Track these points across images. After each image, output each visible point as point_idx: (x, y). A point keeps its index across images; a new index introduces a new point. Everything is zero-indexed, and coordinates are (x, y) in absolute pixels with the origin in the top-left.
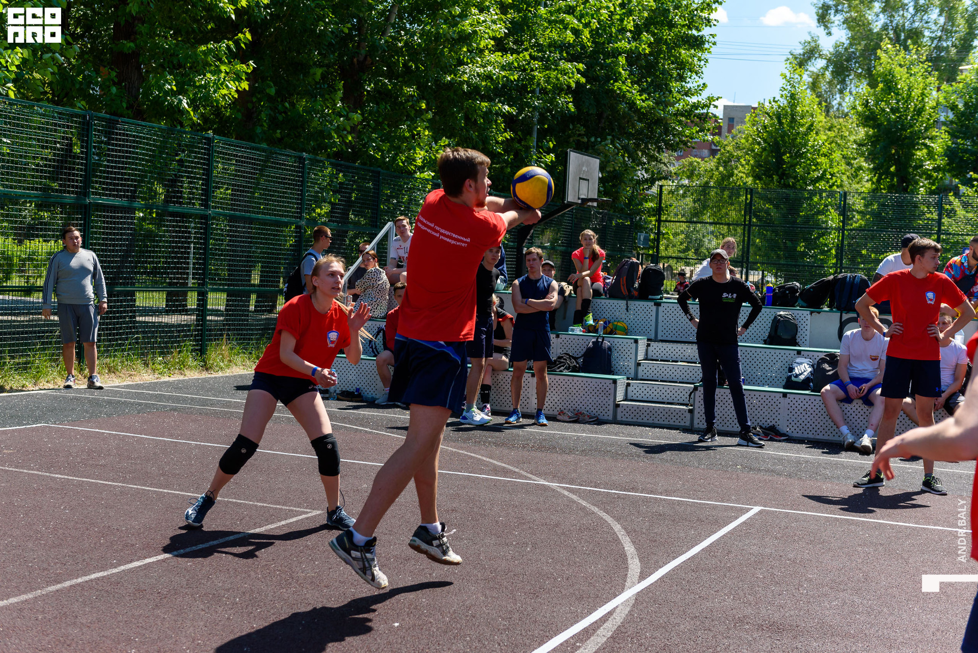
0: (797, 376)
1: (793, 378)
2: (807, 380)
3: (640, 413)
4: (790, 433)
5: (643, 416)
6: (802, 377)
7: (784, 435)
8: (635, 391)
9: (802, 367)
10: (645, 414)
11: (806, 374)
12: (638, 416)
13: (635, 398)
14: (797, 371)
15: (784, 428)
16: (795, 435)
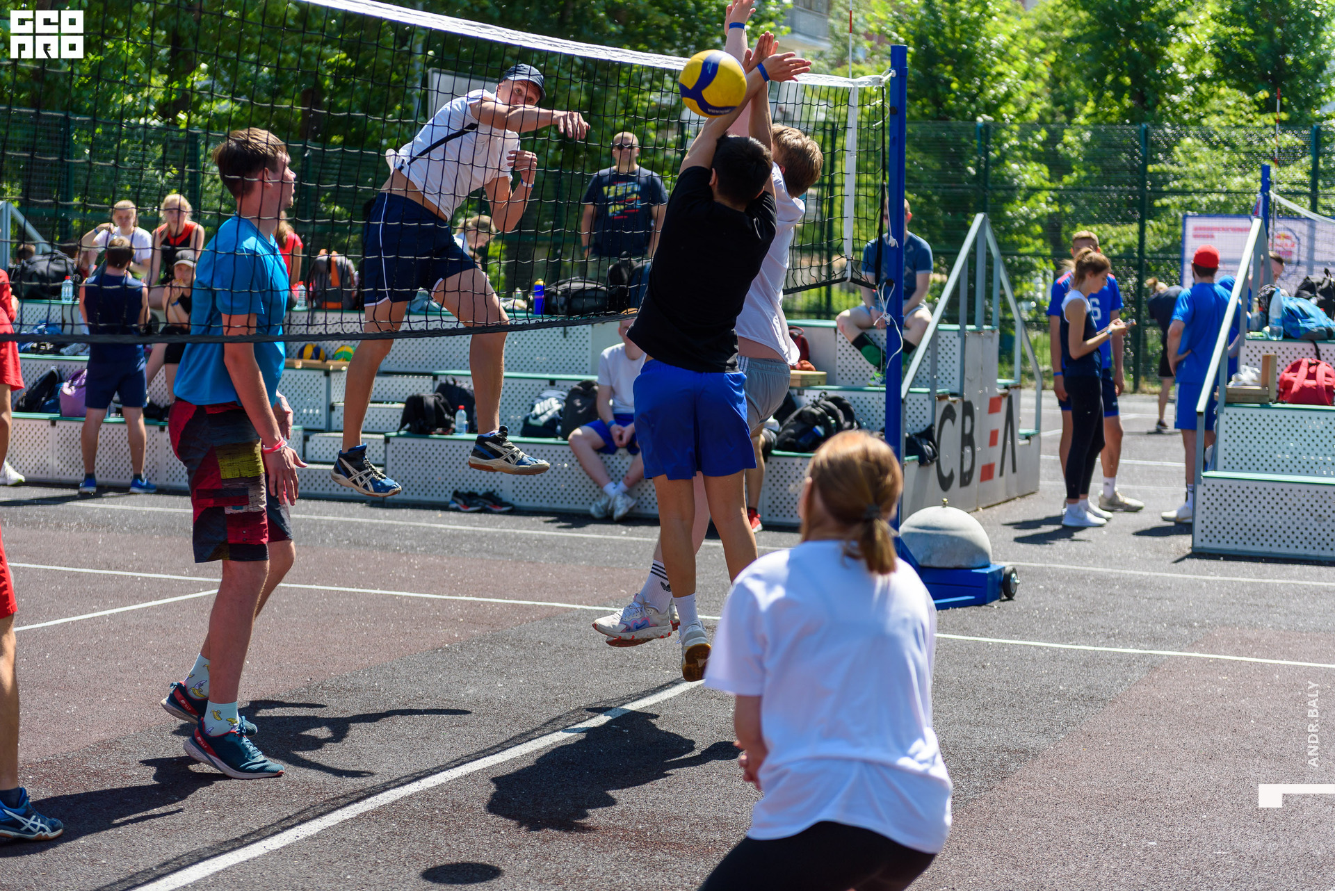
0: (536, 417)
1: (531, 421)
2: (552, 422)
3: (312, 481)
4: (517, 503)
5: (316, 485)
6: (544, 419)
7: (507, 504)
8: (316, 449)
9: (545, 404)
10: (319, 481)
11: (550, 413)
12: (309, 484)
13: (316, 458)
14: (538, 409)
15: (507, 496)
16: (524, 504)
